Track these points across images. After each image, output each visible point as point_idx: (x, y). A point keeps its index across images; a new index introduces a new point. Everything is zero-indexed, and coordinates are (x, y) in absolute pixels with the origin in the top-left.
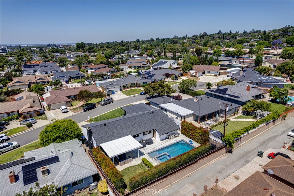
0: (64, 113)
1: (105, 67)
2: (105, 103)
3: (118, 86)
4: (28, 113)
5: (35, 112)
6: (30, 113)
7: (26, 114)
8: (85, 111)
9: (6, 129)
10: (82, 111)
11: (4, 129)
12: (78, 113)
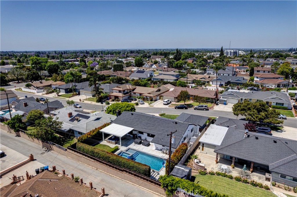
0: (164, 104)
1: (277, 78)
2: (196, 108)
3: (236, 98)
4: (146, 96)
5: (150, 97)
6: (148, 97)
7: (145, 97)
8: (175, 108)
9: (131, 102)
10: (174, 108)
11: (129, 102)
12: (171, 108)
